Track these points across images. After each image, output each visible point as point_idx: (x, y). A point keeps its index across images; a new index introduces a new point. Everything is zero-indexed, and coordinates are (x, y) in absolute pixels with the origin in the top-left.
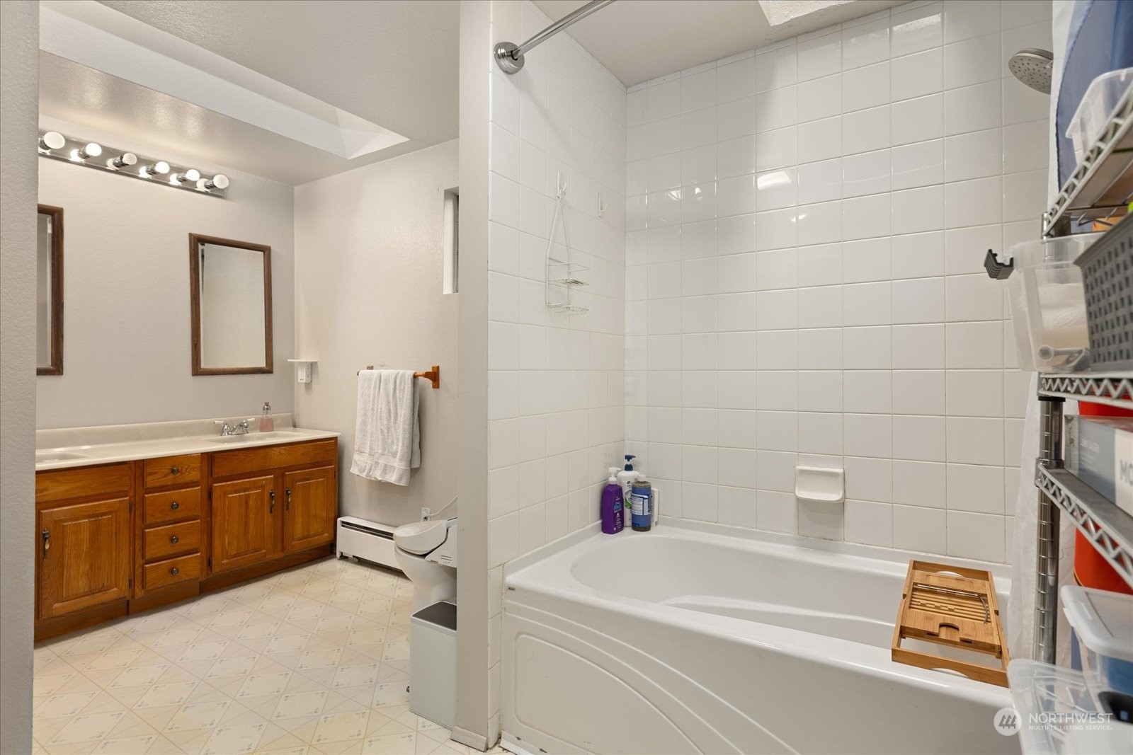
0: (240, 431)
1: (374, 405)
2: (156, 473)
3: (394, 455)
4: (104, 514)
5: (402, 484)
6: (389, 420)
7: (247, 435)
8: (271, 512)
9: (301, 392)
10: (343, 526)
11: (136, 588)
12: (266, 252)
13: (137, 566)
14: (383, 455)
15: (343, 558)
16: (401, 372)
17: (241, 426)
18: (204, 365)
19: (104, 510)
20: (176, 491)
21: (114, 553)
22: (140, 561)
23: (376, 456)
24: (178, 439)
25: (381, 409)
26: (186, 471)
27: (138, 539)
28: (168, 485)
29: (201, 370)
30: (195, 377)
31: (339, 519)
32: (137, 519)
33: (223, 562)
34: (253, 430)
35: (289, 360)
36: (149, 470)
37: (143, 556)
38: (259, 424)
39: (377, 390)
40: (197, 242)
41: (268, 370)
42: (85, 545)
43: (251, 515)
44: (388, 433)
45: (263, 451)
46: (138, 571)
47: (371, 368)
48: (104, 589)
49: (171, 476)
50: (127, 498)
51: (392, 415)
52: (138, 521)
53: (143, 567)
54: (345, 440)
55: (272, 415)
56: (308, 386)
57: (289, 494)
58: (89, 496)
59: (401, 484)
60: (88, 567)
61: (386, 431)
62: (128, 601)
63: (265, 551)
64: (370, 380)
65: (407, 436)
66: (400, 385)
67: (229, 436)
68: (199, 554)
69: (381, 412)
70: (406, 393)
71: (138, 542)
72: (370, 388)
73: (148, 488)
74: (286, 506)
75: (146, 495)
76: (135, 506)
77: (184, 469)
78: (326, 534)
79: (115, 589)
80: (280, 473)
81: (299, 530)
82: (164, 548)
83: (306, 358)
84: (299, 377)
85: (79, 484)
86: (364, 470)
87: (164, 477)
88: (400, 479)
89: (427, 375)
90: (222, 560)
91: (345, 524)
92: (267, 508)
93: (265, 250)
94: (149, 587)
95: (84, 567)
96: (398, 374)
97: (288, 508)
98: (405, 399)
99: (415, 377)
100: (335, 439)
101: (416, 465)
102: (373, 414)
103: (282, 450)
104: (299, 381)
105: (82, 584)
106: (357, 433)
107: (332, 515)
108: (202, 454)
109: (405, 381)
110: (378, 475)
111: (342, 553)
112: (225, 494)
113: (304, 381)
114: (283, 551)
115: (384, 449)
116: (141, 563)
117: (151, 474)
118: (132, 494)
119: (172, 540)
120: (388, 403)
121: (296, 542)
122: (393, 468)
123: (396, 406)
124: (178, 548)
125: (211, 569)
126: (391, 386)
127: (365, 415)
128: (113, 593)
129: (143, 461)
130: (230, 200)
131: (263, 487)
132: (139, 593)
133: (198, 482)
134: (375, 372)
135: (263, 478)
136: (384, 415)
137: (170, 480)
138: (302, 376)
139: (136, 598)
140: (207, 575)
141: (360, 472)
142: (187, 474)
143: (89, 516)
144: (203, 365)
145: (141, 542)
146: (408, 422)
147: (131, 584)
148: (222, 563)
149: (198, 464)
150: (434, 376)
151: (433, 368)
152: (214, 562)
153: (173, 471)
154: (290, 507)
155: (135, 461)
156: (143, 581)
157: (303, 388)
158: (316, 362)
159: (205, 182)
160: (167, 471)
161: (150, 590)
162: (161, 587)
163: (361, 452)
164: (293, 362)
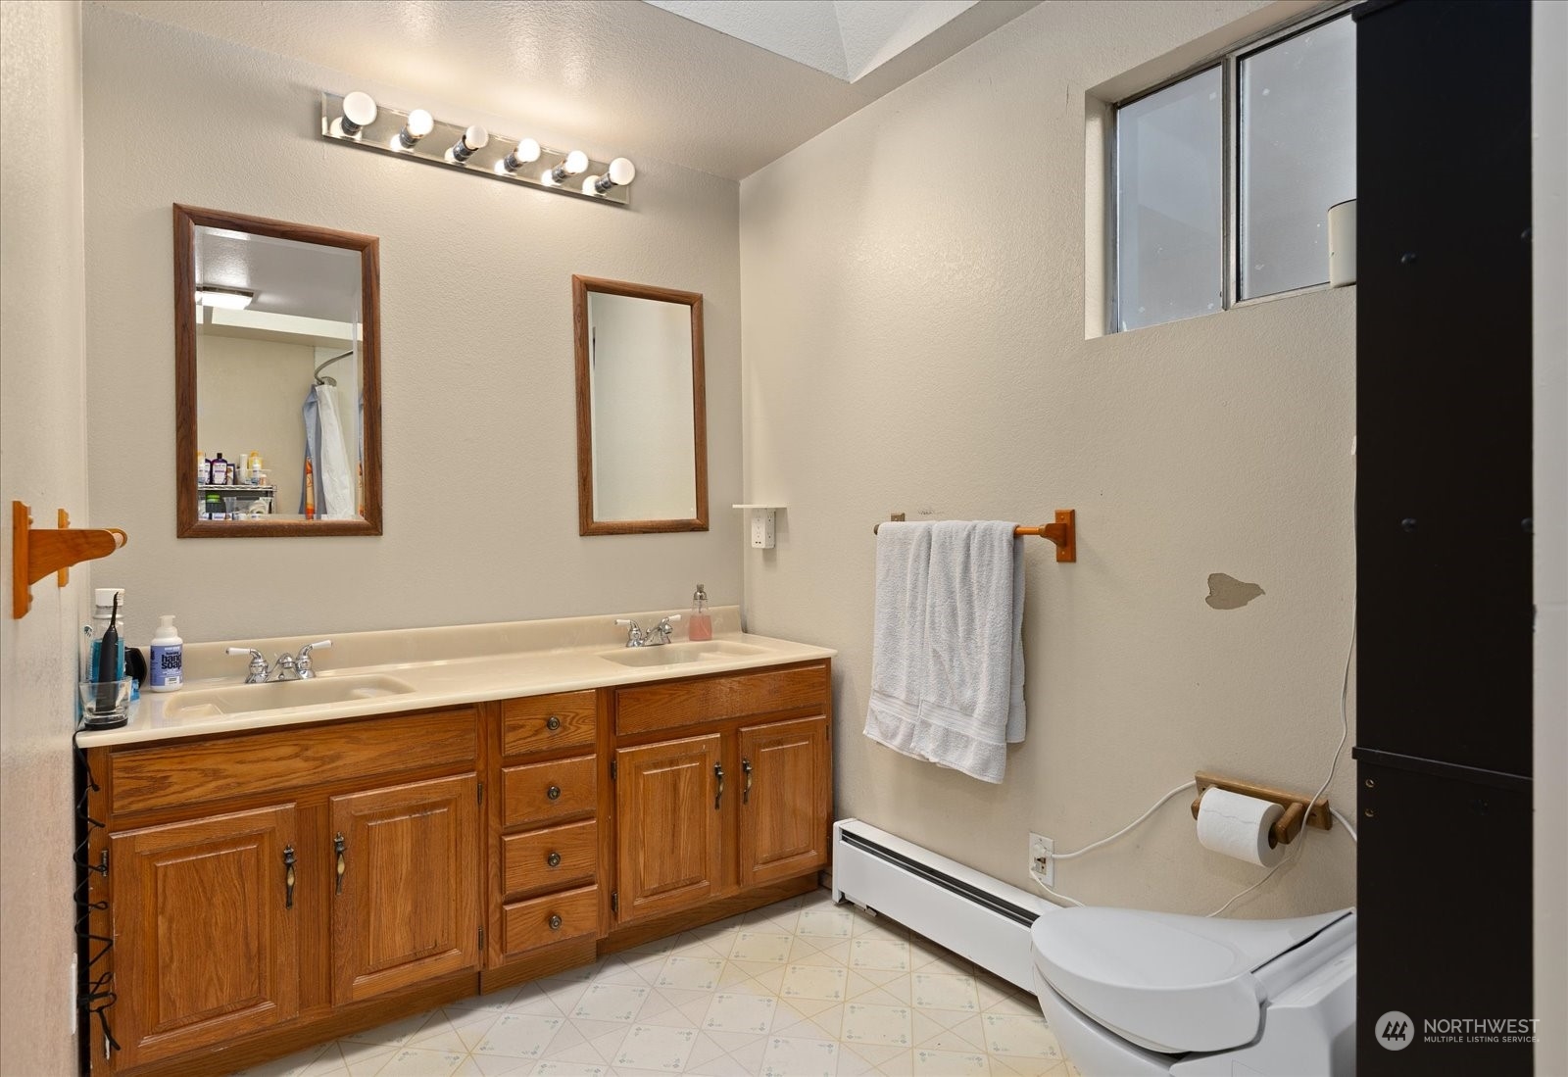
0: (658, 640)
1: (915, 597)
2: (522, 727)
3: (967, 710)
4: (435, 805)
5: (990, 777)
6: (952, 630)
7: (668, 646)
8: (717, 806)
9: (755, 565)
10: (844, 839)
11: (490, 949)
12: (695, 305)
13: (492, 907)
14: (940, 707)
15: (845, 903)
16: (982, 525)
17: (659, 629)
18: (599, 516)
19: (435, 798)
20: (555, 763)
21: (452, 881)
22: (496, 898)
23: (924, 707)
24: (559, 651)
25: (933, 606)
26: (570, 724)
27: (494, 857)
28: (542, 751)
29: (593, 526)
30: (583, 538)
31: (837, 825)
32: (490, 816)
33: (636, 903)
34: (678, 636)
35: (734, 506)
36: (508, 721)
37: (502, 890)
38: (687, 626)
39: (923, 564)
40: (586, 288)
41: (699, 526)
42: (404, 866)
43: (683, 813)
44: (951, 660)
45: (701, 684)
46: (494, 918)
47: (901, 518)
48: (436, 952)
49: (546, 734)
50: (473, 775)
51: (961, 622)
52: (493, 822)
53: (501, 909)
54: (848, 667)
55: (709, 609)
56: (769, 554)
57: (748, 772)
58: (411, 770)
59: (986, 779)
60: (409, 908)
61: (945, 656)
62: (479, 973)
63: (706, 883)
64: (904, 542)
65: (1001, 670)
66: (981, 553)
67: (641, 648)
68: (595, 887)
69: (933, 613)
70: (996, 572)
71: (494, 860)
72: (905, 560)
73: (509, 756)
74: (742, 796)
75: (506, 770)
76: (487, 790)
77: (568, 719)
78: (813, 853)
79: (455, 952)
80: (732, 728)
81: (764, 842)
82: (535, 874)
83: (764, 500)
84: (754, 539)
85: (393, 747)
86: (894, 736)
87: (534, 735)
88: (985, 766)
89: (1048, 532)
90: (634, 900)
91: (848, 836)
92: (710, 801)
93: (692, 300)
94: (511, 949)
95: (404, 907)
96: (974, 528)
97: (745, 801)
98: (993, 587)
99: (1017, 535)
100: (827, 661)
101: (1018, 737)
102: (913, 616)
103: (734, 683)
104: (754, 545)
105: (399, 942)
106: (877, 653)
107: (824, 815)
108: (598, 690)
109: (992, 546)
110: (928, 749)
111: (843, 894)
112: (639, 769)
113: (763, 546)
114: (738, 883)
115: (942, 696)
116: (499, 901)
117: (514, 728)
118: (481, 767)
119: (549, 860)
120: (951, 593)
121: (761, 867)
122: (967, 741)
123: (970, 603)
124: (559, 875)
125: (616, 915)
126: (958, 557)
127: (893, 617)
128: (452, 961)
129: (499, 702)
130: (637, 211)
131: (702, 757)
132: (497, 960)
133: (591, 745)
134: (915, 526)
135: (703, 738)
136: (942, 620)
137: (543, 741)
138: (758, 535)
139: (491, 968)
140: (610, 928)
141: (885, 735)
142: (572, 728)
143: (410, 810)
144: (597, 518)
145: (497, 861)
146: (1002, 639)
147: (482, 942)
148: (635, 907)
149: (589, 711)
150: (1063, 534)
151: (1059, 514)
152: (622, 903)
153: (549, 724)
154: (749, 798)
155: (486, 703)
156: (501, 937)
157: (759, 558)
158: (785, 509)
159: (597, 182)
160: (539, 723)
161: (515, 954)
162: (533, 950)
163: (885, 695)
164: (742, 509)
